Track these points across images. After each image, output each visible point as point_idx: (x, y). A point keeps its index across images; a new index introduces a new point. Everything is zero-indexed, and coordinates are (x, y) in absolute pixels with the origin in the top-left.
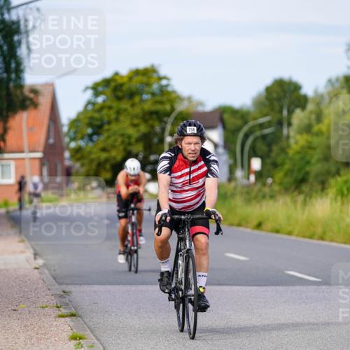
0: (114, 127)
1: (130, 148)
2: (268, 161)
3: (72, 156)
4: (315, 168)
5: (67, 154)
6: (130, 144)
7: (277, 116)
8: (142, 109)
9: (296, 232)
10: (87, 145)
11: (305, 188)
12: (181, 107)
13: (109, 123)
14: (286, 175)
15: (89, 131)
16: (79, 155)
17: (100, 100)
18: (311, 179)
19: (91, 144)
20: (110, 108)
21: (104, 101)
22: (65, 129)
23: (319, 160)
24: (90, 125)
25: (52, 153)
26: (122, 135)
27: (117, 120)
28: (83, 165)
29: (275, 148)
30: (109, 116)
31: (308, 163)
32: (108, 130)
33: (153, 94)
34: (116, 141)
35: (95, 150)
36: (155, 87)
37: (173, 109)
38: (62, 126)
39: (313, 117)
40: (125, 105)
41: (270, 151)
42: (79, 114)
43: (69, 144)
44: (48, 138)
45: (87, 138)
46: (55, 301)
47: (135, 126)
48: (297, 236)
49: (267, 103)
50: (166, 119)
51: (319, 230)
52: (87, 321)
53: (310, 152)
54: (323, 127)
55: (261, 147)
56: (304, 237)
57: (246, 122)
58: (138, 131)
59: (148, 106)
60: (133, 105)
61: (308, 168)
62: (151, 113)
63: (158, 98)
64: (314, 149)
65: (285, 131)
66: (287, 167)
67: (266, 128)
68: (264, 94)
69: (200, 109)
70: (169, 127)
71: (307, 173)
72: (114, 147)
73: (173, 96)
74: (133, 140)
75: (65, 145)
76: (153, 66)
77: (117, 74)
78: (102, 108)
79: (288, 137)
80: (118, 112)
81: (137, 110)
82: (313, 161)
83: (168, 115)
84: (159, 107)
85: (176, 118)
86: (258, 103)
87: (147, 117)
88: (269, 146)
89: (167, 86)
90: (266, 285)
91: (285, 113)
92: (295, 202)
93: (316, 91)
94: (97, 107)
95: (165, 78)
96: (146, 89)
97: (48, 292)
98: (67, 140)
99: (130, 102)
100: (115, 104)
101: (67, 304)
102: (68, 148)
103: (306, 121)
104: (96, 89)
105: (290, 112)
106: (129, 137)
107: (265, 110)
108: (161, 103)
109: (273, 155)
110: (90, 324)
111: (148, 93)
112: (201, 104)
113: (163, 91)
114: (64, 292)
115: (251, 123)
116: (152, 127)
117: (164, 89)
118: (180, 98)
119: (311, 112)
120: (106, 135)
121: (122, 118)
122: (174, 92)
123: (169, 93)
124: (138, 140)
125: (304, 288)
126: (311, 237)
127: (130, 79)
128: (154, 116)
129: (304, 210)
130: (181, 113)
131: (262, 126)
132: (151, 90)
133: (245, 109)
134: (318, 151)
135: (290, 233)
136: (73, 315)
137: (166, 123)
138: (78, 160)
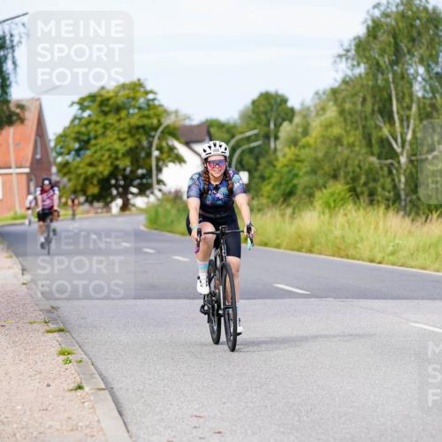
0: (102, 142)
1: (117, 163)
2: (257, 174)
3: (59, 171)
4: (303, 181)
5: (54, 170)
6: (117, 159)
7: (265, 129)
8: (129, 124)
9: (285, 245)
10: (74, 160)
11: (293, 201)
12: (168, 121)
13: (96, 138)
14: (273, 188)
15: (77, 145)
16: (65, 170)
17: (86, 114)
18: (299, 192)
19: (78, 159)
20: (97, 122)
21: (89, 116)
22: (52, 144)
23: (306, 173)
24: (77, 139)
25: (39, 168)
26: (109, 150)
27: (104, 134)
28: (70, 180)
29: (263, 161)
30: (96, 131)
31: (296, 175)
32: (95, 145)
33: (140, 108)
34: (103, 155)
35: (81, 165)
36: (142, 100)
37: (160, 124)
38: (50, 141)
39: (300, 130)
40: (111, 119)
41: (258, 164)
42: (66, 129)
43: (55, 158)
44: (35, 153)
45: (73, 153)
46: (42, 317)
47: (122, 140)
48: (286, 248)
49: (254, 116)
50: (153, 133)
51: (308, 243)
52: (75, 336)
53: (298, 164)
54: (310, 140)
55: (249, 160)
56: (292, 250)
57: (233, 136)
58: (125, 145)
59: (135, 121)
60: (119, 120)
61: (295, 181)
62: (138, 128)
63: (146, 113)
64: (301, 161)
65: (272, 145)
66: (274, 180)
67: (254, 142)
68: (251, 107)
69: (187, 123)
70: (156, 141)
71: (295, 186)
72: (100, 161)
73: (160, 109)
74: (120, 155)
75: (52, 159)
76: (139, 80)
77: (103, 88)
78: (89, 123)
79: (275, 150)
80: (105, 127)
81: (124, 124)
82: (301, 174)
83: (155, 129)
84: (146, 121)
85: (162, 132)
86: (245, 116)
87: (134, 131)
88: (257, 159)
89: (154, 100)
90: (254, 299)
91: (272, 126)
92: (283, 215)
93: (302, 104)
94: (83, 122)
95: (151, 92)
96: (133, 103)
97: (36, 308)
98: (54, 154)
99: (118, 117)
100: (101, 119)
101: (55, 320)
102: (55, 163)
103: (293, 135)
104: (82, 104)
105: (278, 126)
106: (117, 152)
107: (252, 123)
108: (148, 117)
109: (261, 168)
110: (79, 339)
111: (134, 107)
112: (189, 118)
113: (150, 105)
114: (53, 308)
115: (239, 137)
116: (139, 141)
117: (151, 103)
118: (166, 112)
119: (297, 126)
120: (93, 149)
121: (108, 133)
122: (161, 106)
123: (155, 107)
124: (124, 155)
125: (293, 301)
126: (299, 250)
127: (116, 94)
128: (141, 130)
129: (291, 223)
130: (167, 127)
131: (249, 139)
132: (137, 105)
133: (232, 122)
134: (306, 164)
135: (278, 246)
136: (61, 330)
137: (153, 137)
138: (65, 174)
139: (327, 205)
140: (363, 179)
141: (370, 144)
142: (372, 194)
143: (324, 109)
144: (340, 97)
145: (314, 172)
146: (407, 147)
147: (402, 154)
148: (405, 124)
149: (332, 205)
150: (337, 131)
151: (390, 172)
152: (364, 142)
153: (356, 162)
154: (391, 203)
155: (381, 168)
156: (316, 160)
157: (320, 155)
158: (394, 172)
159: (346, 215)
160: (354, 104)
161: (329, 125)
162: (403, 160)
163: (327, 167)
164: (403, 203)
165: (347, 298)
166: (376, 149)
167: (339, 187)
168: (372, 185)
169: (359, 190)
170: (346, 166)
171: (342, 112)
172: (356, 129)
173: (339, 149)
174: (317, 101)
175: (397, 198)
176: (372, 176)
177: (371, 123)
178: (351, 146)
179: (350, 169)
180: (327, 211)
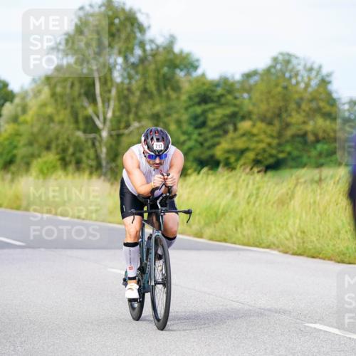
4: (22, 151)
11: (13, 167)
18: (18, 160)
23: (24, 145)
31: (16, 147)
39: (19, 109)
53: (17, 138)
61: (15, 152)
64: (20, 135)
71: (14, 156)
82: (20, 145)
92: (3, 180)
103: (13, 112)
119: (17, 105)
134: (24, 137)
139: (41, 171)
140: (71, 150)
141: (76, 122)
142: (78, 162)
143: (39, 92)
144: (53, 82)
145: (30, 144)
146: (108, 123)
147: (103, 129)
148: (106, 104)
149: (45, 171)
150: (49, 110)
151: (94, 144)
152: (72, 120)
153: (65, 136)
154: (94, 169)
155: (86, 141)
156: (32, 134)
157: (35, 130)
158: (97, 144)
159: (56, 179)
160: (64, 88)
161: (44, 105)
162: (105, 134)
163: (41, 140)
164: (104, 170)
165: (56, 248)
166: (82, 126)
167: (51, 157)
168: (78, 155)
169: (68, 159)
170: (57, 138)
171: (53, 95)
172: (65, 109)
173: (52, 125)
174: (33, 86)
175: (99, 166)
176: (79, 147)
177: (78, 104)
178: (62, 122)
179: (60, 142)
180: (41, 177)
